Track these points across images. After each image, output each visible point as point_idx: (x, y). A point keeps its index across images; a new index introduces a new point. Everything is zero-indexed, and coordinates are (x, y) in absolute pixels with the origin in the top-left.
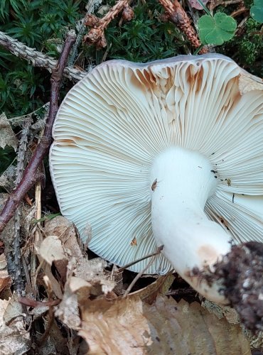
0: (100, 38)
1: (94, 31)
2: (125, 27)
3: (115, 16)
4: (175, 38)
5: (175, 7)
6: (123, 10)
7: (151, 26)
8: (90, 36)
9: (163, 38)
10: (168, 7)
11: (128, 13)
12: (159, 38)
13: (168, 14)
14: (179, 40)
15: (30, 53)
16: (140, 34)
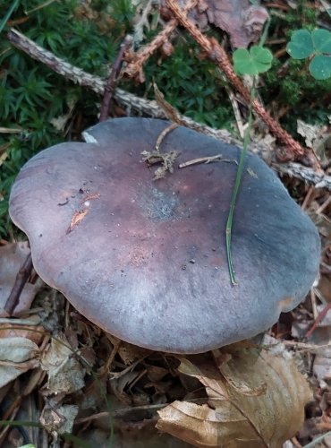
0: (138, 73)
1: (132, 66)
2: (165, 65)
3: (154, 51)
4: (216, 79)
5: (212, 45)
6: (161, 46)
7: (192, 66)
8: (127, 71)
9: (204, 77)
10: (205, 45)
11: (168, 48)
12: (200, 78)
13: (206, 52)
14: (220, 80)
15: (77, 73)
16: (180, 72)
